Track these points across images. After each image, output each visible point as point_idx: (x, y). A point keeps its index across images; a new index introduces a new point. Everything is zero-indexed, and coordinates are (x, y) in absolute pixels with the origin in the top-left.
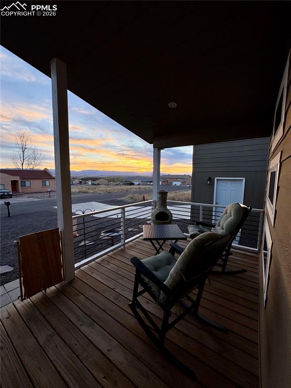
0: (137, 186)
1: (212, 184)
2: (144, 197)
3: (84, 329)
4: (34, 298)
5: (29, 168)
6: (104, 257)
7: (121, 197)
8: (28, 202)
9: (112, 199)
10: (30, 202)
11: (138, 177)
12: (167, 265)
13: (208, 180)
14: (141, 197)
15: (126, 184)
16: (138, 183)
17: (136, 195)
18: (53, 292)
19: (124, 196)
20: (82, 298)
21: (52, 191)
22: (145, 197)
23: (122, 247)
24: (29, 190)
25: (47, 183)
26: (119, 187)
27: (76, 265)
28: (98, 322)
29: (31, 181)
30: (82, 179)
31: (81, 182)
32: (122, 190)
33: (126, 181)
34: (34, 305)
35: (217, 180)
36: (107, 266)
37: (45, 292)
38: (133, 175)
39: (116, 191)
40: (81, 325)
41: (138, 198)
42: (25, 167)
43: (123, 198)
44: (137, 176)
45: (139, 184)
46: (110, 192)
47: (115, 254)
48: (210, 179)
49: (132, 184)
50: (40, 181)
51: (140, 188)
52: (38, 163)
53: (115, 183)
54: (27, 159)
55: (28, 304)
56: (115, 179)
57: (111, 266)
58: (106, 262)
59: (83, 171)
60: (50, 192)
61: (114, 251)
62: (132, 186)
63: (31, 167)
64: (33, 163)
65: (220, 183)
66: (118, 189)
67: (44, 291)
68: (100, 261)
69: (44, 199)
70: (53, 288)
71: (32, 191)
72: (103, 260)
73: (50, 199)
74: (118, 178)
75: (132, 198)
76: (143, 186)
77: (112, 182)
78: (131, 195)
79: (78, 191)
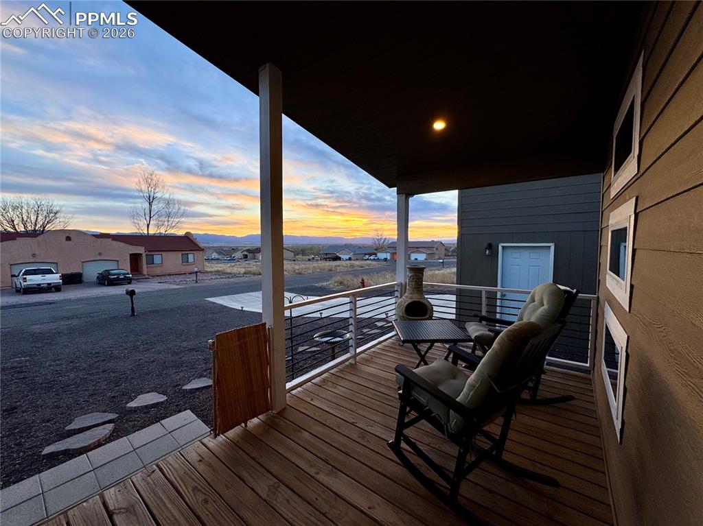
0: (348, 262)
1: (494, 255)
2: (363, 280)
3: (322, 477)
4: (231, 433)
5: (158, 232)
6: (324, 375)
7: (322, 282)
8: (160, 291)
9: (305, 285)
10: (165, 290)
11: (348, 247)
12: (451, 378)
13: (486, 249)
14: (358, 281)
15: (326, 259)
16: (347, 257)
17: (349, 278)
18: (258, 426)
19: (327, 281)
20: (306, 435)
21: (199, 272)
22: (365, 281)
23: (352, 361)
24: (158, 271)
25: (191, 257)
26: (315, 264)
27: (289, 385)
28: (342, 469)
29: (164, 254)
30: (248, 251)
31: (246, 257)
32: (322, 269)
33: (326, 254)
34: (234, 444)
35: (503, 247)
36: (333, 390)
37: (246, 426)
38: (338, 243)
39: (310, 271)
40: (317, 473)
41: (350, 283)
42: (152, 231)
43: (325, 284)
44: (346, 245)
45: (350, 259)
46: (299, 274)
47: (341, 371)
48: (490, 246)
49: (338, 258)
50: (180, 254)
51: (352, 266)
52: (173, 225)
53: (306, 258)
54: (156, 216)
55: (223, 442)
56: (307, 250)
57: (339, 390)
58: (330, 384)
59: (249, 236)
60: (196, 272)
61: (339, 367)
62: (337, 263)
63: (162, 231)
64: (166, 223)
65: (508, 252)
66: (314, 267)
67: (243, 425)
68: (321, 382)
69: (187, 286)
70: (255, 421)
71: (164, 272)
72: (324, 380)
73: (197, 285)
74: (311, 249)
75: (341, 283)
76: (357, 263)
77: (300, 256)
78: (338, 278)
79: (243, 270)
